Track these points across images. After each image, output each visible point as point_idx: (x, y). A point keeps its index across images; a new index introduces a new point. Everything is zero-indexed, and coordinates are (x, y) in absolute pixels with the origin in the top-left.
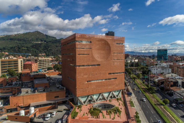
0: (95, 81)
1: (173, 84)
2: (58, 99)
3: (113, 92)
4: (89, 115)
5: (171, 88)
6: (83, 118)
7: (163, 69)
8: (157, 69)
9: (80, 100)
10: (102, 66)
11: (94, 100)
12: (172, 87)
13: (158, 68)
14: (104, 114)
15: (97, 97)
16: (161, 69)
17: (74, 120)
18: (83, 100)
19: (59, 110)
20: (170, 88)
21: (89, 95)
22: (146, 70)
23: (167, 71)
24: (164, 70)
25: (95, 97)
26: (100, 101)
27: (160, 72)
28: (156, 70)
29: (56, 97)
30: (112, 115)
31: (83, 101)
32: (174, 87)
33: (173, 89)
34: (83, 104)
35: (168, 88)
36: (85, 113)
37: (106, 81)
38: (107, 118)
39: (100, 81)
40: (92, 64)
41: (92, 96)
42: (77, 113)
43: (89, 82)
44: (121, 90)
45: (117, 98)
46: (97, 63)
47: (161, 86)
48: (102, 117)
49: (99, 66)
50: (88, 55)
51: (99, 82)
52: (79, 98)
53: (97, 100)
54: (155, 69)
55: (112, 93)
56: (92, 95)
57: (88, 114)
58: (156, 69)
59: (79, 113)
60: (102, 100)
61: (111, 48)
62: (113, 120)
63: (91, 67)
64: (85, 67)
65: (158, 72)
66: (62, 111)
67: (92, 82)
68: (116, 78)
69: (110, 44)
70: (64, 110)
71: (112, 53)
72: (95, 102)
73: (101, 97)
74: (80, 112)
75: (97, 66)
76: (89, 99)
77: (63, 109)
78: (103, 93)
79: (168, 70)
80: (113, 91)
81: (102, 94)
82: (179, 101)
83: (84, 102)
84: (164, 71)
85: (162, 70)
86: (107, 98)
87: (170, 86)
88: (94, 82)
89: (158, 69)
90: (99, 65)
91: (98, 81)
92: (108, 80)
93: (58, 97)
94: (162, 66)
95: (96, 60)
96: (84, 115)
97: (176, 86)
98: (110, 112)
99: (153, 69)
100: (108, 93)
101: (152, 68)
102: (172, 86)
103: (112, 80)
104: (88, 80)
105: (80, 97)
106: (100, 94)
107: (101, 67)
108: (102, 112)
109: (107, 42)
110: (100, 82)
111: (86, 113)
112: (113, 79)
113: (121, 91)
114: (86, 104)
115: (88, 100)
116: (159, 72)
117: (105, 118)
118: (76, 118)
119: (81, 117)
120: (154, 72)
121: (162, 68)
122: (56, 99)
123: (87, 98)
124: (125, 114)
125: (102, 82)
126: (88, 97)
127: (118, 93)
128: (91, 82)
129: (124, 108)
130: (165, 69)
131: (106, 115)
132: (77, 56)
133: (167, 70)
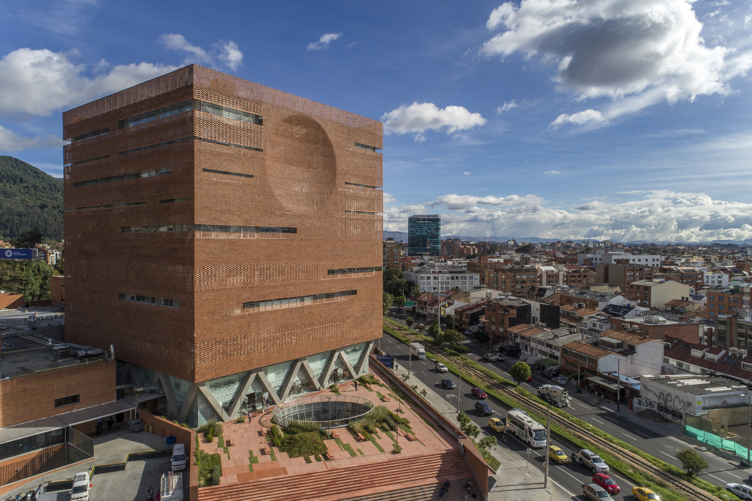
0: (276, 307)
1: (515, 316)
2: (77, 409)
3: (343, 353)
4: (282, 458)
5: (514, 330)
6: (261, 474)
7: (455, 275)
8: (435, 278)
9: (209, 399)
10: (302, 237)
11: (270, 396)
12: (514, 325)
13: (440, 272)
14: (345, 443)
15: (282, 376)
16: (449, 275)
17: (219, 489)
18: (219, 397)
19: (101, 463)
20: (510, 329)
21: (249, 373)
22: (399, 280)
23: (468, 283)
24: (457, 278)
25: (273, 379)
26: (292, 396)
27: (444, 286)
28: (432, 278)
29: (59, 403)
30: (380, 438)
31: (221, 404)
32: (519, 326)
33: (520, 330)
34: (224, 415)
35: (501, 330)
36: (256, 453)
37: (318, 302)
38: (366, 452)
39: (294, 304)
40: (261, 225)
41: (261, 374)
42: (216, 459)
43: (251, 311)
44: (368, 343)
45: (356, 377)
46: (285, 223)
47: (471, 328)
48: (346, 454)
49: (291, 235)
50: (248, 179)
51: (290, 310)
52: (201, 388)
53: (281, 393)
54: (429, 278)
55: (340, 357)
56: (260, 369)
57: (272, 454)
58: (432, 276)
59: (224, 457)
60: (299, 392)
61: (338, 161)
62: (398, 456)
63: (257, 236)
64: (233, 236)
65: (440, 286)
66: (120, 467)
67: (262, 309)
68: (354, 292)
69: (334, 145)
70: (133, 457)
71: (340, 180)
72: (273, 403)
73: (296, 379)
74: (226, 451)
75: (281, 236)
76: (249, 389)
77: (126, 456)
78: (304, 359)
79: (471, 278)
80: (341, 349)
81: (302, 365)
82: (549, 369)
83: (228, 408)
84: (458, 283)
85: (452, 278)
86: (321, 380)
87: (507, 322)
88: (269, 308)
89: (440, 275)
90: (293, 230)
91: (285, 306)
92: (325, 301)
93: (75, 399)
94: (450, 267)
95: (281, 208)
96: (253, 460)
97: (525, 322)
98: (366, 428)
99: (423, 278)
100: (321, 359)
101: (417, 272)
102: (513, 322)
103: (339, 299)
104: (246, 296)
105: (208, 383)
106: (293, 364)
107: (301, 240)
108: (332, 437)
109: (324, 132)
110: (297, 309)
111: (263, 452)
112: (343, 293)
113: (371, 346)
114: (236, 415)
115: (243, 397)
116: (442, 288)
117: (358, 453)
118: (224, 481)
119: (247, 470)
120: (425, 286)
121: (451, 272)
122: (64, 412)
123: (236, 386)
124: (430, 428)
125: (301, 308)
126: (243, 381)
127: (358, 355)
128: (256, 310)
129: (409, 407)
130: (459, 275)
131: (355, 445)
132: (199, 176)
133: (468, 278)
